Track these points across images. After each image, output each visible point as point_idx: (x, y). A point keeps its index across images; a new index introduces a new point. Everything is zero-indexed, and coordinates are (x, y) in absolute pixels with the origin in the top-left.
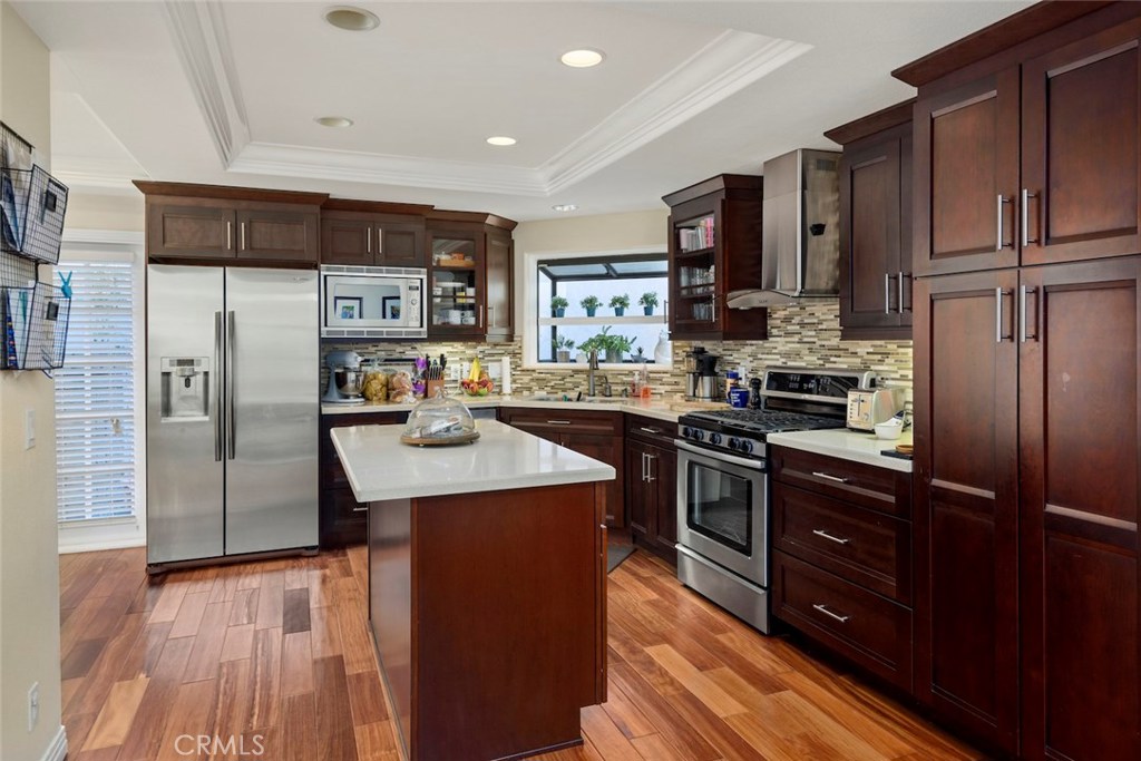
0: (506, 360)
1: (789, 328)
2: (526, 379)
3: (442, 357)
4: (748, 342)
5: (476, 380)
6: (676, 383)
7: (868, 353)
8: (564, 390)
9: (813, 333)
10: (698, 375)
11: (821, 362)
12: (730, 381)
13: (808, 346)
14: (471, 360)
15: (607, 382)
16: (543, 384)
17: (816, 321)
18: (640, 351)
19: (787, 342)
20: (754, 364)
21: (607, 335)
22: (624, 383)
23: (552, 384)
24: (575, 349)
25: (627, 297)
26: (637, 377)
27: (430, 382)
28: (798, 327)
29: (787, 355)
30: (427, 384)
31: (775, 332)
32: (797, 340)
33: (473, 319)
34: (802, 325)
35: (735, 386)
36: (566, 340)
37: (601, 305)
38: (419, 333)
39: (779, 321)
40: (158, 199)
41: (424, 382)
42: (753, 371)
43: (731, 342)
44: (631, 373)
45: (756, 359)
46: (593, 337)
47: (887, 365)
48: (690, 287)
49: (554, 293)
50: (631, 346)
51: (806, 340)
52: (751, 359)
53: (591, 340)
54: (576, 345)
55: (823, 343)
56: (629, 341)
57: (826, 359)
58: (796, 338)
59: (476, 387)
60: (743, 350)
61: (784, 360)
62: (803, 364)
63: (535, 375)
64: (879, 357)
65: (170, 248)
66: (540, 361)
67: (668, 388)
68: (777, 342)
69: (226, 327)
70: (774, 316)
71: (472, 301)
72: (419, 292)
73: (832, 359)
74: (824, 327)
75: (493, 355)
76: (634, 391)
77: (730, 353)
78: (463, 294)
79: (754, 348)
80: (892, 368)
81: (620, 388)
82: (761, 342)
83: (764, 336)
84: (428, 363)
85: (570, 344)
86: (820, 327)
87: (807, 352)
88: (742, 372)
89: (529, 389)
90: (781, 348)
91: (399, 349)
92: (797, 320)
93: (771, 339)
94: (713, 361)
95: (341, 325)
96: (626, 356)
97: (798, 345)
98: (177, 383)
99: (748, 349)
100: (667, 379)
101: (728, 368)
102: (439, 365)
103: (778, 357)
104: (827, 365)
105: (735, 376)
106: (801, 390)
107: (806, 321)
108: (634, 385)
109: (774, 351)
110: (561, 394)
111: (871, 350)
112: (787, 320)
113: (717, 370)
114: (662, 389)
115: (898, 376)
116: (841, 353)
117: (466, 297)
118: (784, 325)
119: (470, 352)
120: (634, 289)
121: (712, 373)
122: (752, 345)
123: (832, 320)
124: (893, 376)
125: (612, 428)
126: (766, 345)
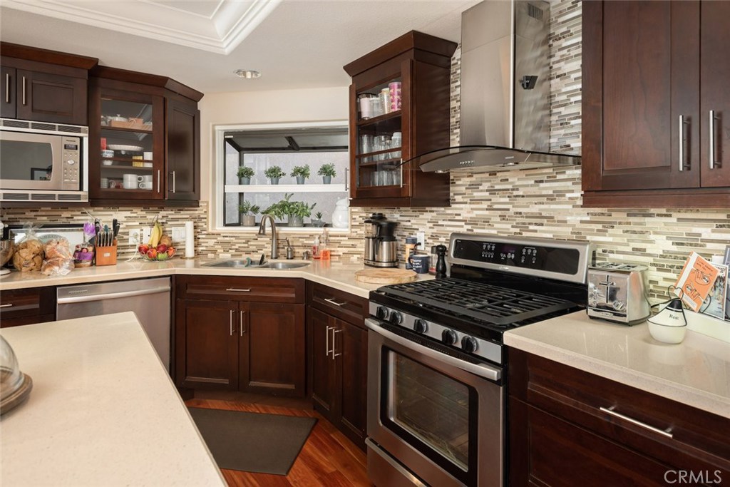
0: (190, 224)
1: (475, 194)
2: (211, 242)
3: (115, 222)
4: (427, 209)
5: (155, 245)
6: (353, 246)
7: (582, 222)
8: (248, 253)
9: (507, 200)
10: (377, 240)
11: (517, 230)
12: (409, 247)
13: (500, 213)
14: (152, 225)
15: (289, 245)
16: (227, 247)
17: (510, 187)
18: (319, 216)
19: (472, 209)
20: (435, 230)
21: (289, 202)
22: (305, 246)
23: (237, 247)
24: (259, 214)
25: (307, 168)
26: (317, 241)
27: (98, 249)
28: (487, 194)
29: (473, 222)
30: (94, 251)
31: (458, 198)
32: (486, 207)
33: (151, 183)
34: (492, 191)
35: (415, 251)
36: (251, 206)
37: (284, 174)
38: (79, 197)
39: (463, 188)
41: (91, 249)
42: (433, 237)
43: (409, 208)
44: (311, 236)
45: (436, 224)
46: (277, 203)
47: (610, 235)
48: (370, 154)
49: (241, 162)
50: (312, 211)
51: (496, 206)
52: (431, 225)
53: (275, 206)
54: (261, 210)
55: (519, 210)
56: (310, 206)
57: (524, 227)
58: (485, 205)
59: (155, 252)
60: (421, 216)
61: (469, 227)
62: (494, 232)
63: (220, 239)
64: (600, 227)
66: (226, 225)
67: (346, 250)
68: (462, 209)
70: (457, 183)
71: (149, 165)
72: (78, 151)
73: (531, 227)
74: (521, 193)
75: (177, 219)
76: (314, 253)
77: (408, 219)
78: (141, 158)
79: (434, 214)
80: (618, 240)
81: (301, 251)
82: (442, 209)
83: (446, 202)
84: (97, 229)
85: (255, 210)
86: (515, 193)
87: (499, 219)
88: (420, 237)
89: (214, 252)
90: (465, 215)
91: (65, 214)
92: (486, 186)
93: (453, 206)
94: (393, 226)
96: (306, 220)
97: (487, 212)
99: (428, 216)
100: (345, 241)
101: (406, 234)
102: (111, 232)
103: (463, 223)
104: (525, 234)
105: (415, 243)
106: (497, 260)
107: (497, 187)
108: (314, 248)
109: (457, 218)
110: (245, 257)
111: (588, 218)
112: (474, 186)
113: (395, 235)
114: (341, 251)
115: (629, 249)
116: (545, 221)
117: (144, 161)
118: (470, 191)
119: (151, 217)
120: (314, 161)
121: (391, 238)
122: (433, 211)
123: (532, 185)
124: (621, 248)
125: (294, 295)
126: (449, 211)
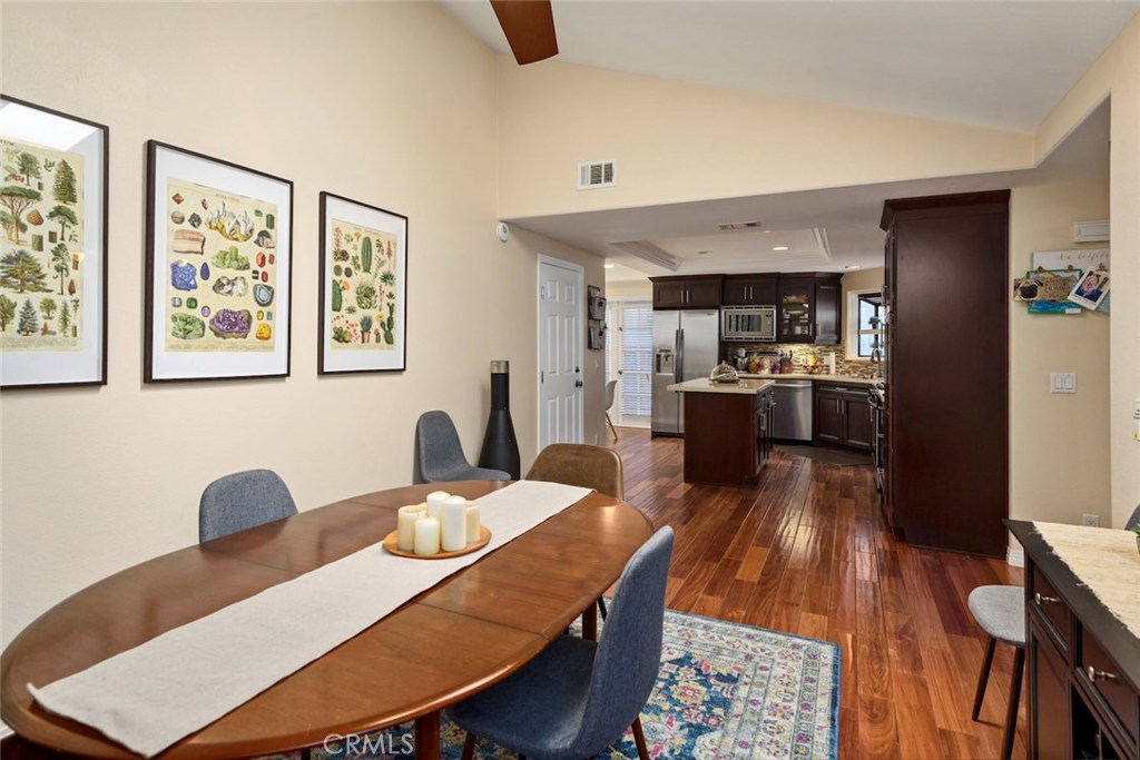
0: (833, 355)
2: (847, 366)
3: (791, 352)
5: (811, 365)
8: (867, 373)
14: (812, 354)
16: (856, 369)
23: (861, 369)
27: (783, 365)
30: (781, 366)
38: (772, 339)
40: (658, 284)
41: (779, 365)
63: (855, 364)
65: (662, 303)
66: (860, 356)
69: (680, 335)
71: (807, 321)
72: (772, 317)
75: (825, 351)
78: (803, 317)
84: (782, 355)
89: (849, 372)
91: (770, 347)
95: (733, 335)
98: (663, 359)
102: (789, 357)
119: (811, 349)
